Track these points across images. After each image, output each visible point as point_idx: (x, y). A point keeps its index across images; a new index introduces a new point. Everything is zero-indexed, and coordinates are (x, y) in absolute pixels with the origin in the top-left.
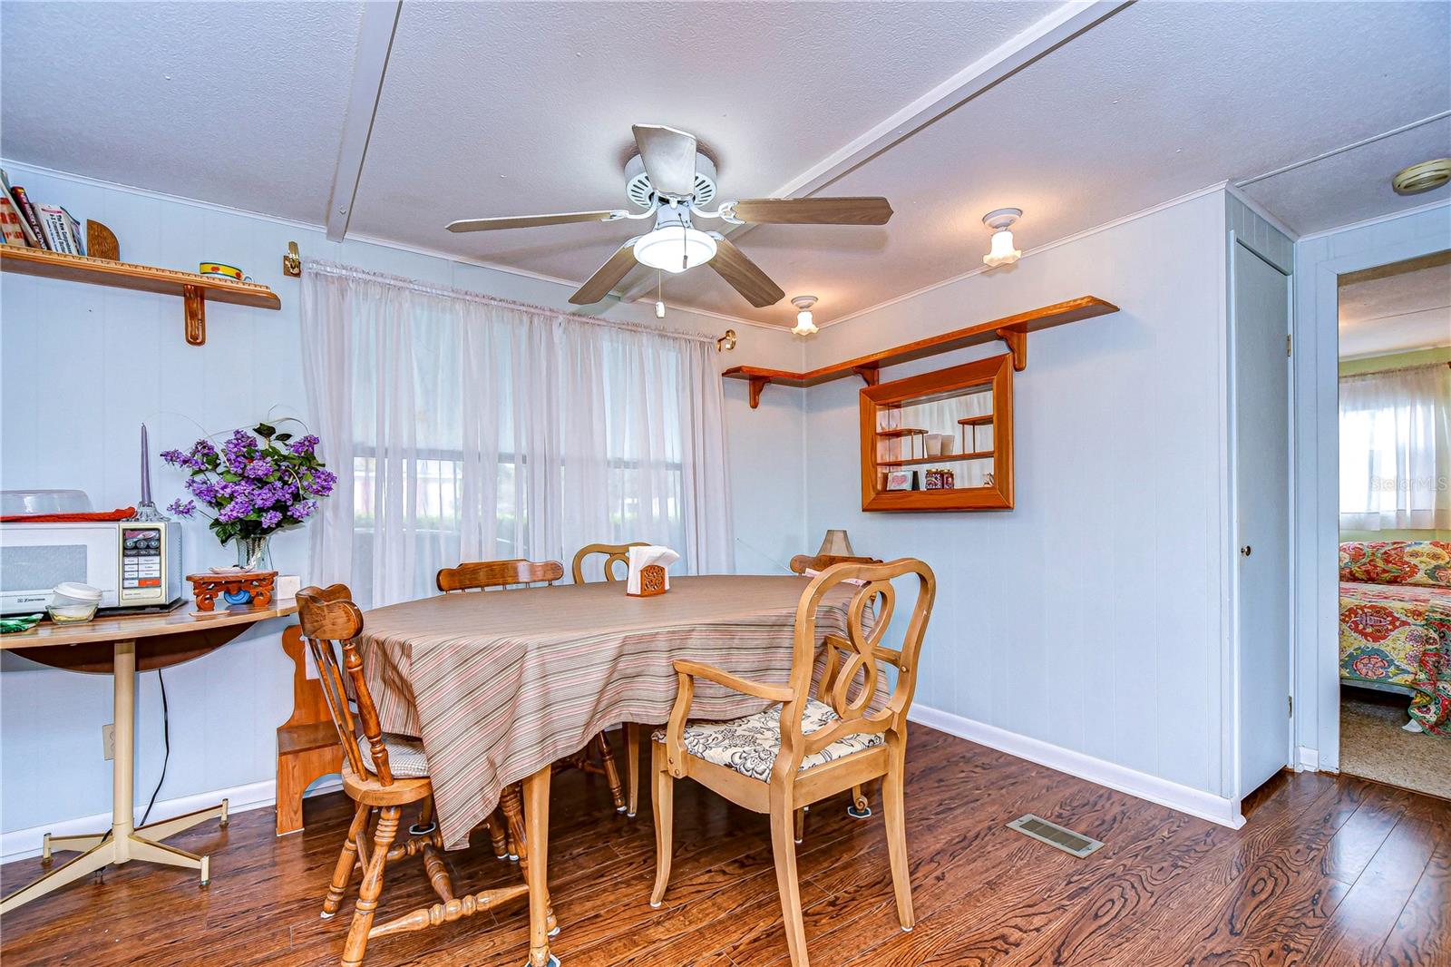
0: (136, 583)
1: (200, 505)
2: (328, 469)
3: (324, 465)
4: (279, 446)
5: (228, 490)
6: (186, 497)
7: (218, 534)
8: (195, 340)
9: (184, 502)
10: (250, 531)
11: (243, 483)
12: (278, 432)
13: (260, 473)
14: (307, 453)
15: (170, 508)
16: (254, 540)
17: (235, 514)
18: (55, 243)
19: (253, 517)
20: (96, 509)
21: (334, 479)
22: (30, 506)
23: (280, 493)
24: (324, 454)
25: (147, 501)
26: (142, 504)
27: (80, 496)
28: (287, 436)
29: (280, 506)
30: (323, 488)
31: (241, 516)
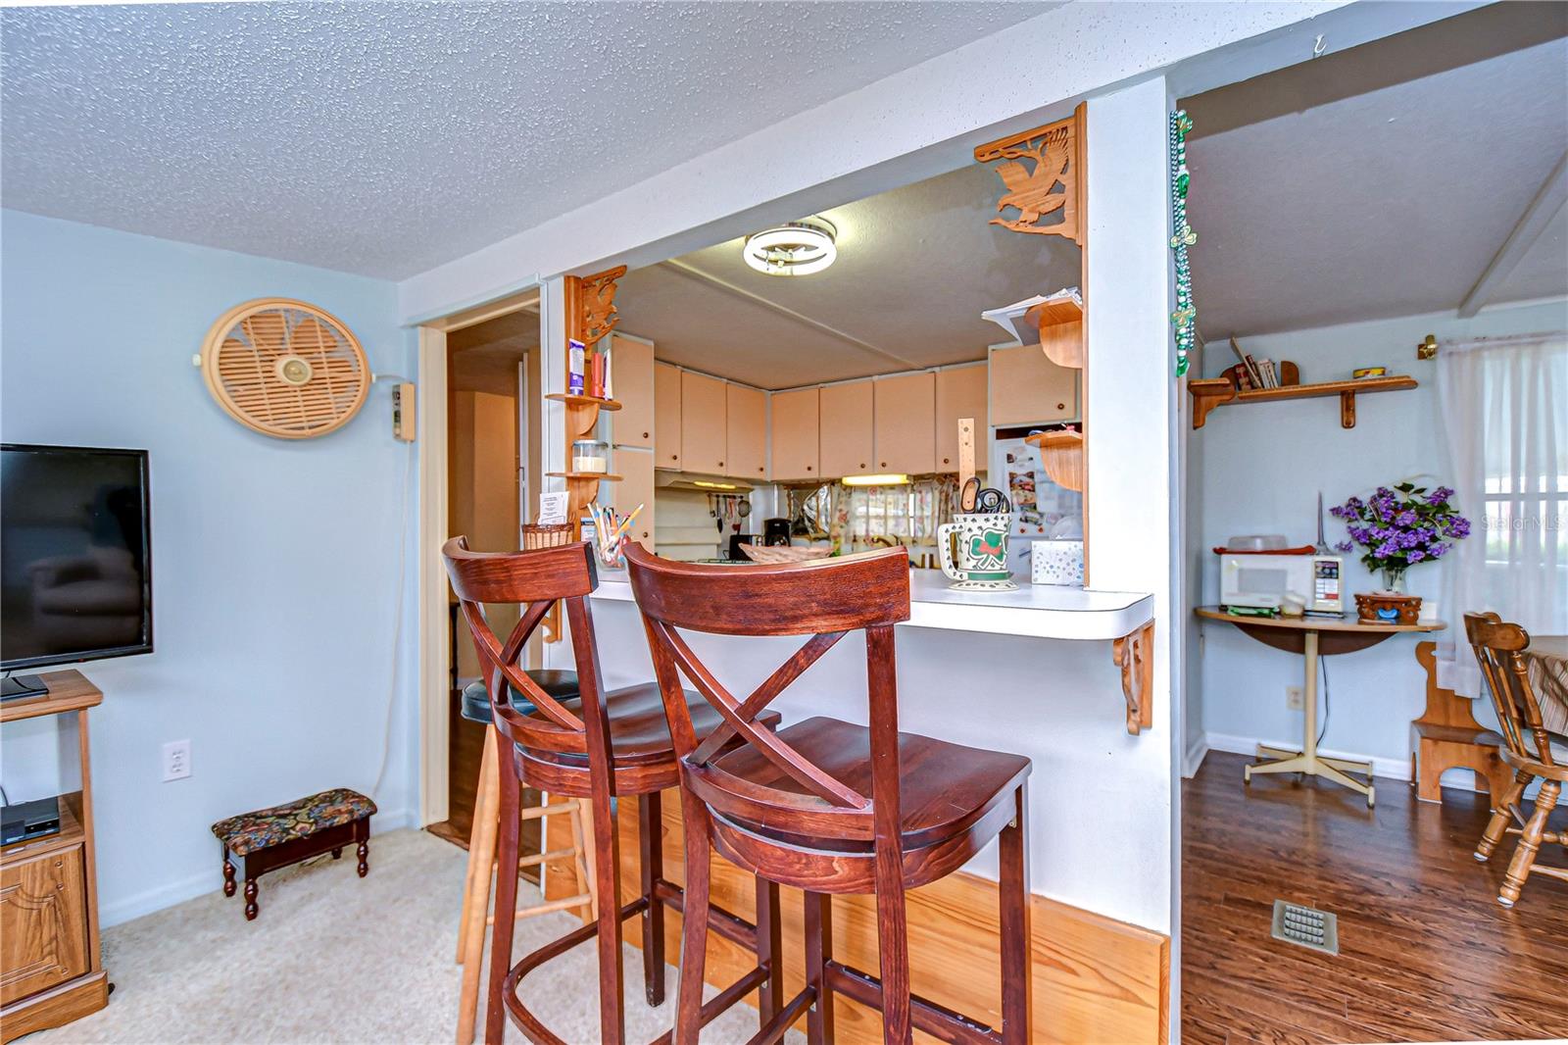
0: (1323, 596)
1: (1356, 545)
2: (1463, 515)
3: (1457, 512)
4: (1418, 499)
5: (1381, 535)
6: (1347, 539)
7: (1369, 565)
8: (1348, 424)
9: (1346, 543)
10: (1396, 564)
11: (1391, 529)
12: (1417, 487)
13: (1408, 522)
14: (1440, 502)
15: (1336, 546)
16: (1397, 572)
17: (1387, 552)
18: (1267, 385)
19: (1399, 554)
20: (1292, 546)
21: (1468, 524)
22: (1259, 545)
23: (1421, 536)
24: (1460, 504)
25: (1321, 541)
26: (1319, 543)
27: (1282, 539)
28: (1422, 491)
29: (1421, 546)
30: (1462, 532)
31: (1391, 554)
